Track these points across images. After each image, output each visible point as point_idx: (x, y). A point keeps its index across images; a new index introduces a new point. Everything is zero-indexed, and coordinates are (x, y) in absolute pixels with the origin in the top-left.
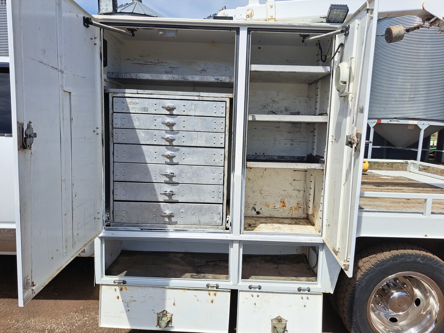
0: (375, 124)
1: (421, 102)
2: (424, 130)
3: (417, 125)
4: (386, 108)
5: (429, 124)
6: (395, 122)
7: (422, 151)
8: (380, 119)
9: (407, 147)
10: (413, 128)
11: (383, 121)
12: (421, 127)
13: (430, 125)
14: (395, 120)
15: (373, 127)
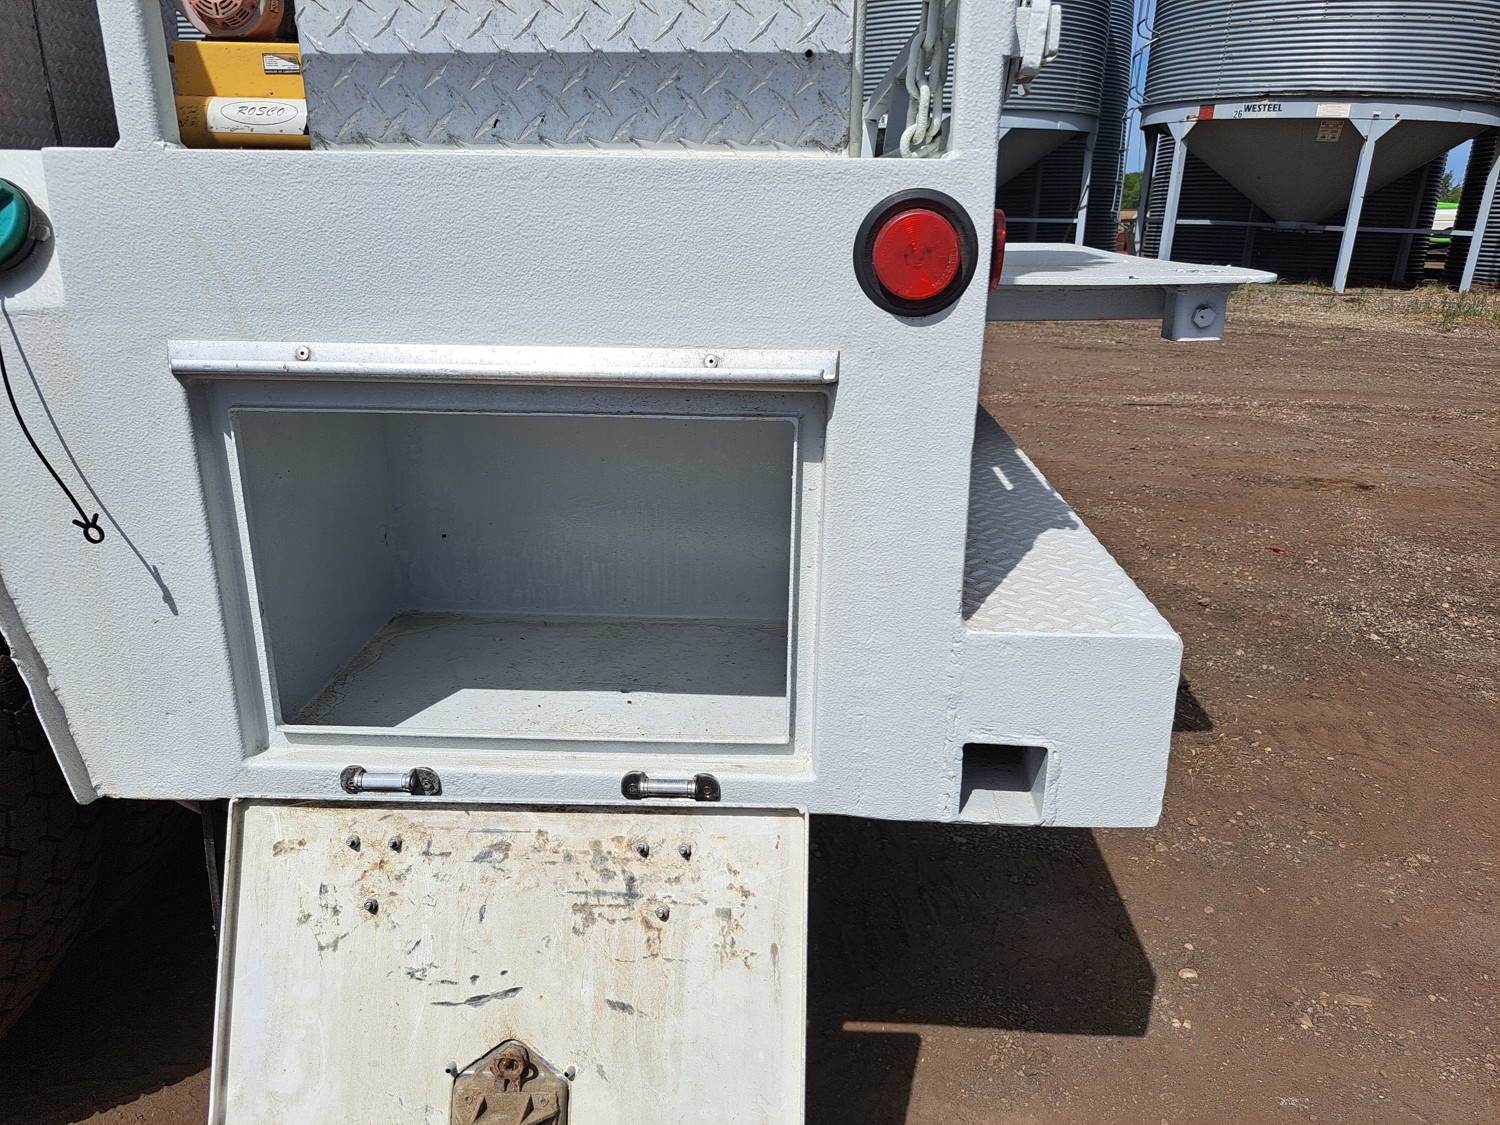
0: (1190, 125)
1: (1374, 17)
2: (1376, 143)
3: (1348, 119)
4: (1234, 54)
5: (1397, 116)
6: (1264, 112)
8: (1211, 103)
10: (1337, 136)
11: (1222, 112)
12: (1363, 128)
13: (1403, 120)
14: (1266, 102)
15: (1183, 140)
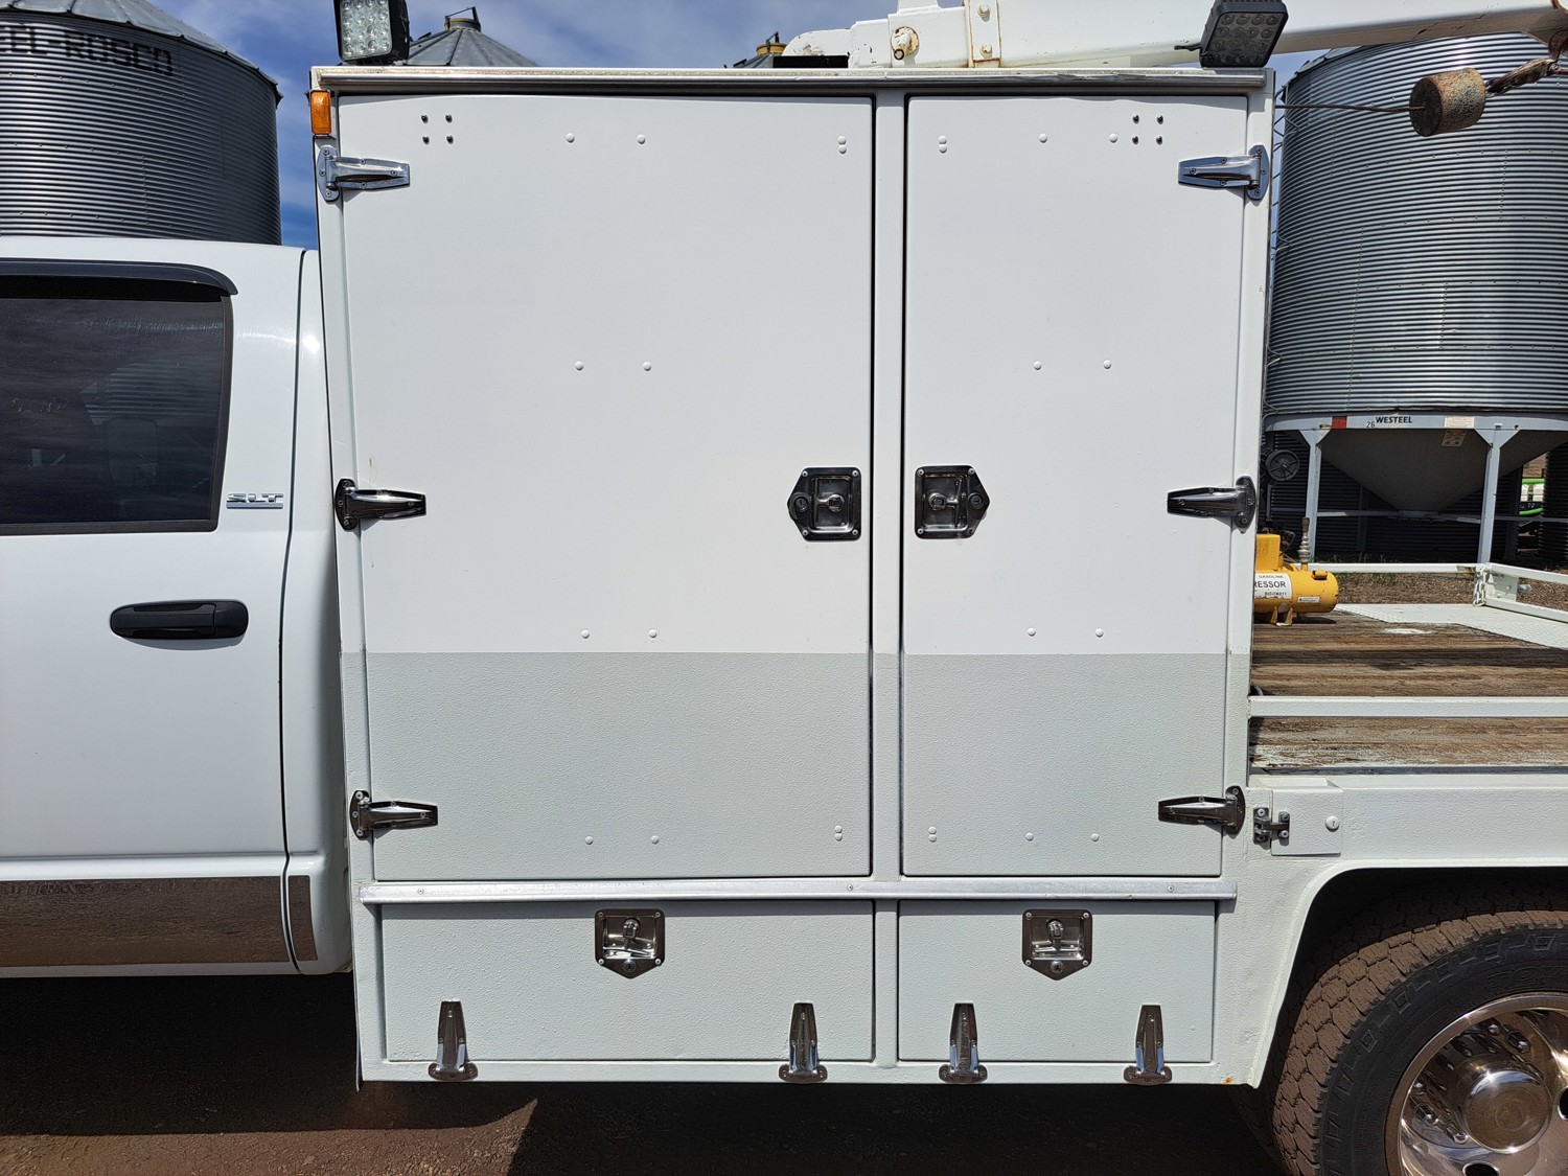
0: (1325, 432)
1: (1486, 347)
2: (1501, 448)
3: (1473, 430)
4: (1361, 375)
5: (1516, 426)
6: (1395, 423)
7: (1496, 522)
8: (1344, 414)
9: (1441, 512)
10: (1461, 442)
11: (1354, 422)
12: (1488, 437)
13: (1521, 431)
14: (1396, 415)
15: (1317, 445)
